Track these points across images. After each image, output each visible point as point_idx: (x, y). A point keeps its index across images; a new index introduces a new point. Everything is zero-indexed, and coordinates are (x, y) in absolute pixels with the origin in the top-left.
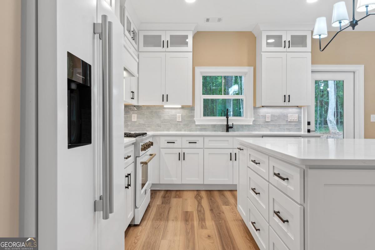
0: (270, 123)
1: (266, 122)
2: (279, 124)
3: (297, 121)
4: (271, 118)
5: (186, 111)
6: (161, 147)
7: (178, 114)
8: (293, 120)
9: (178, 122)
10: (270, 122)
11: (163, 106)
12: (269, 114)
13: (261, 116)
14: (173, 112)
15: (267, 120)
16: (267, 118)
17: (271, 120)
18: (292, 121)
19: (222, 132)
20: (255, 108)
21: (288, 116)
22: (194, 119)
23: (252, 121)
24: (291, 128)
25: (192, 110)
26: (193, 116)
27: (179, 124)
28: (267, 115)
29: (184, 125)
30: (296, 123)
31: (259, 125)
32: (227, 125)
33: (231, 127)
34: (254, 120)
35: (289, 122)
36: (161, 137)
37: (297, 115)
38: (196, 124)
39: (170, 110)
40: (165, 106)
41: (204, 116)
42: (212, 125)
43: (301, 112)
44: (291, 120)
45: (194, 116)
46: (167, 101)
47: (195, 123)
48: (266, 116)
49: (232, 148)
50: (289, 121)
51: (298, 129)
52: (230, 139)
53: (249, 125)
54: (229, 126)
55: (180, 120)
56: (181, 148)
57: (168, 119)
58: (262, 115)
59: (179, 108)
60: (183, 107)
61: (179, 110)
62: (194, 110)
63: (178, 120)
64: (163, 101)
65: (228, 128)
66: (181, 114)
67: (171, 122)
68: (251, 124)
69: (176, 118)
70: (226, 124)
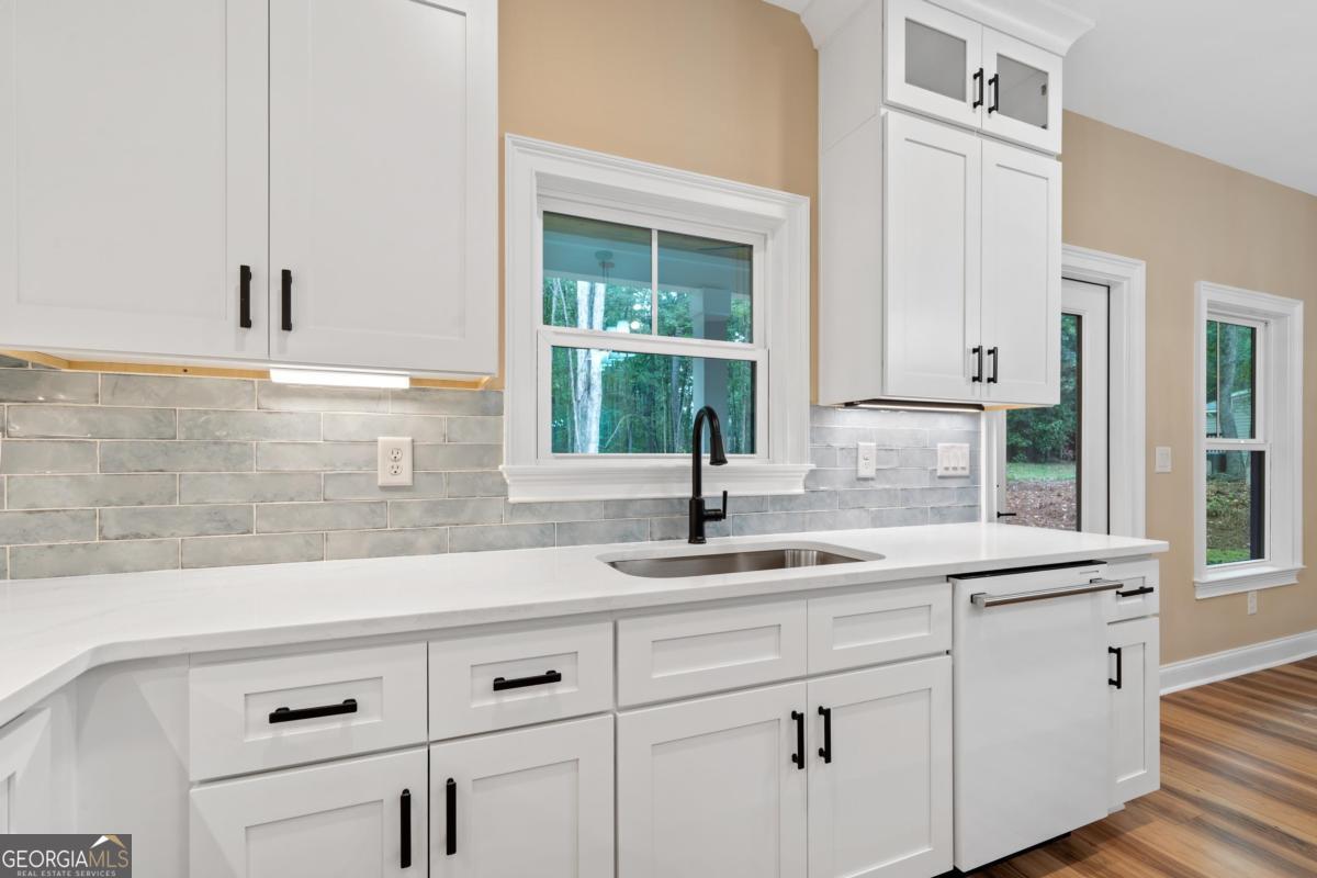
0: (871, 483)
1: (859, 479)
2: (906, 486)
3: (966, 472)
4: (879, 461)
5: (444, 415)
6: (194, 777)
7: (380, 439)
8: (955, 469)
9: (385, 488)
10: (872, 479)
11: (265, 374)
12: (871, 441)
13: (838, 452)
14: (352, 417)
15: (863, 472)
16: (861, 462)
17: (878, 470)
18: (951, 472)
19: (662, 539)
20: (817, 409)
21: (935, 452)
22: (500, 467)
23: (804, 475)
24: (947, 504)
25: (485, 412)
26: (492, 451)
27: (399, 506)
28: (861, 444)
29: (432, 508)
30: (961, 483)
31: (829, 493)
32: (697, 503)
33: (719, 516)
34: (812, 471)
35: (941, 477)
36: (196, 673)
37: (967, 445)
38: (512, 499)
39: (321, 408)
40: (279, 376)
41: (555, 449)
42: (607, 503)
43: (977, 433)
44: (947, 469)
45: (499, 448)
46: (287, 325)
47: (505, 495)
48: (860, 451)
49: (804, 673)
50: (939, 474)
51: (970, 506)
52: (789, 615)
53: (791, 498)
54: (708, 506)
55: (405, 478)
56: (421, 745)
57: (303, 473)
58: (844, 445)
59: (397, 396)
60: (420, 390)
61: (391, 410)
62: (500, 412)
63: (384, 478)
64: (246, 322)
65: (700, 518)
66: (409, 439)
67: (329, 493)
68: (800, 490)
69: (372, 462)
70: (689, 494)
